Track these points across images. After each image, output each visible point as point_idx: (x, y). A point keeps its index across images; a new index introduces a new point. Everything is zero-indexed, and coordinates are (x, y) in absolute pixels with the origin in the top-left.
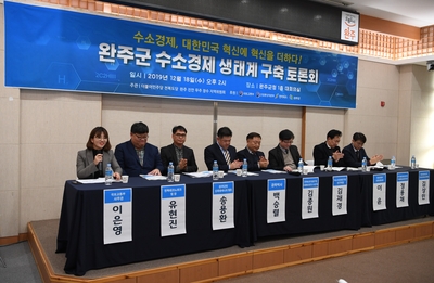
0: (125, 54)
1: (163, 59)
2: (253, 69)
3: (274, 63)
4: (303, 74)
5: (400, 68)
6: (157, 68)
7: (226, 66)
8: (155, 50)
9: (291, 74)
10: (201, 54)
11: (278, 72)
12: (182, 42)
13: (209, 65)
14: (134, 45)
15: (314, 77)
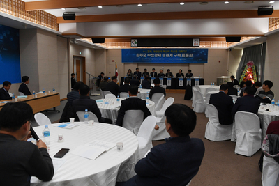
0: (141, 55)
1: (149, 55)
2: (171, 55)
3: (178, 53)
4: (187, 55)
5: (227, 50)
6: (148, 57)
7: (164, 55)
8: (147, 54)
9: (183, 55)
10: (157, 53)
11: (179, 55)
12: (153, 51)
13: (160, 55)
14: (143, 53)
15: (191, 56)
